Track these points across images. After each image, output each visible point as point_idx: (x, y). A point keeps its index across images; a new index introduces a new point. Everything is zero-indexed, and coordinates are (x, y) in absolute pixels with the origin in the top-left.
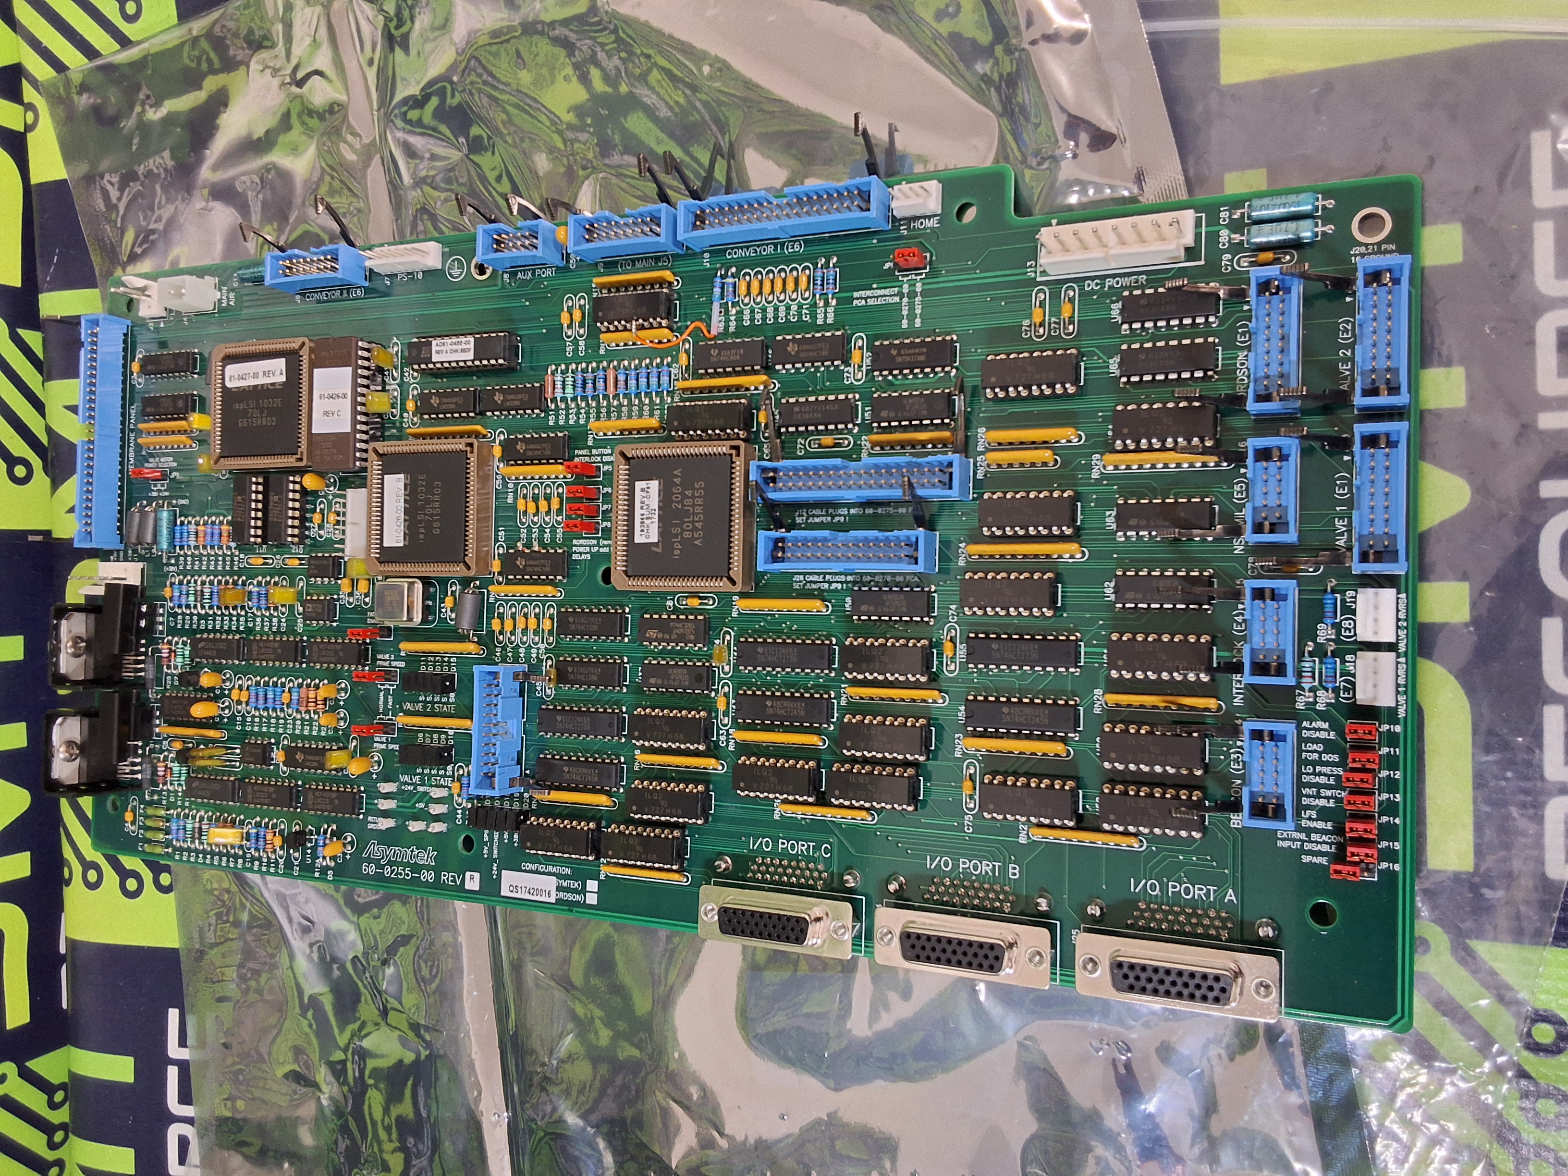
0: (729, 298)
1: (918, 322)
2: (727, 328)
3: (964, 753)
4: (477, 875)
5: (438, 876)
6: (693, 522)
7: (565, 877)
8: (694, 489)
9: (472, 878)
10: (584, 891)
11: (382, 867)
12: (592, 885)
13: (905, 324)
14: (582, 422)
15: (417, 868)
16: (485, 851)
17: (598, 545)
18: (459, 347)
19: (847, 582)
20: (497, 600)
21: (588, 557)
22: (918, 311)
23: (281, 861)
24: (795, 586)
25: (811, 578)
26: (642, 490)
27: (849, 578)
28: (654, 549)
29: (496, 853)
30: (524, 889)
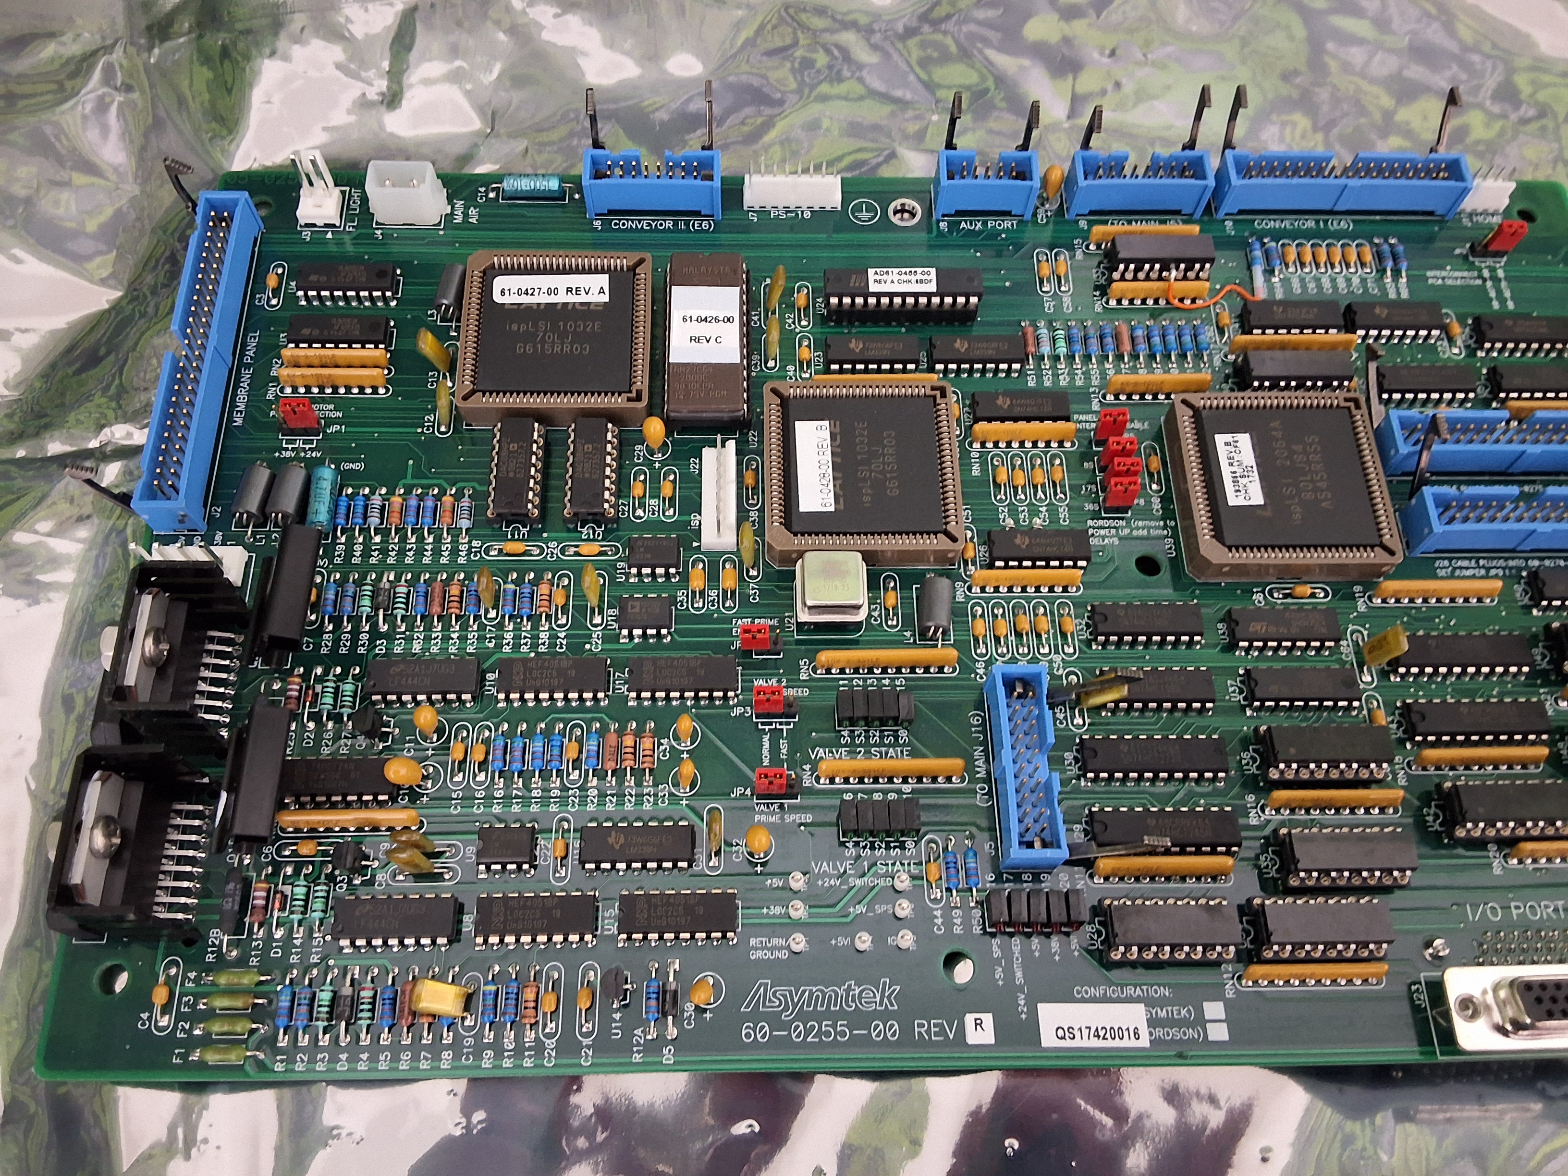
0: (1275, 262)
1: (1510, 306)
2: (1271, 294)
4: (988, 1019)
5: (907, 1030)
6: (1312, 482)
7: (1162, 1002)
8: (1304, 443)
9: (978, 1023)
10: (1201, 1021)
11: (787, 1026)
12: (1214, 1010)
13: (1496, 305)
15: (860, 1019)
16: (999, 973)
17: (1129, 527)
18: (913, 278)
19: (1509, 568)
20: (968, 598)
21: (1115, 540)
22: (1507, 295)
23: (551, 1043)
24: (1442, 573)
25: (1460, 563)
26: (1227, 444)
27: (1511, 563)
28: (1259, 512)
29: (1019, 974)
30: (1085, 1032)
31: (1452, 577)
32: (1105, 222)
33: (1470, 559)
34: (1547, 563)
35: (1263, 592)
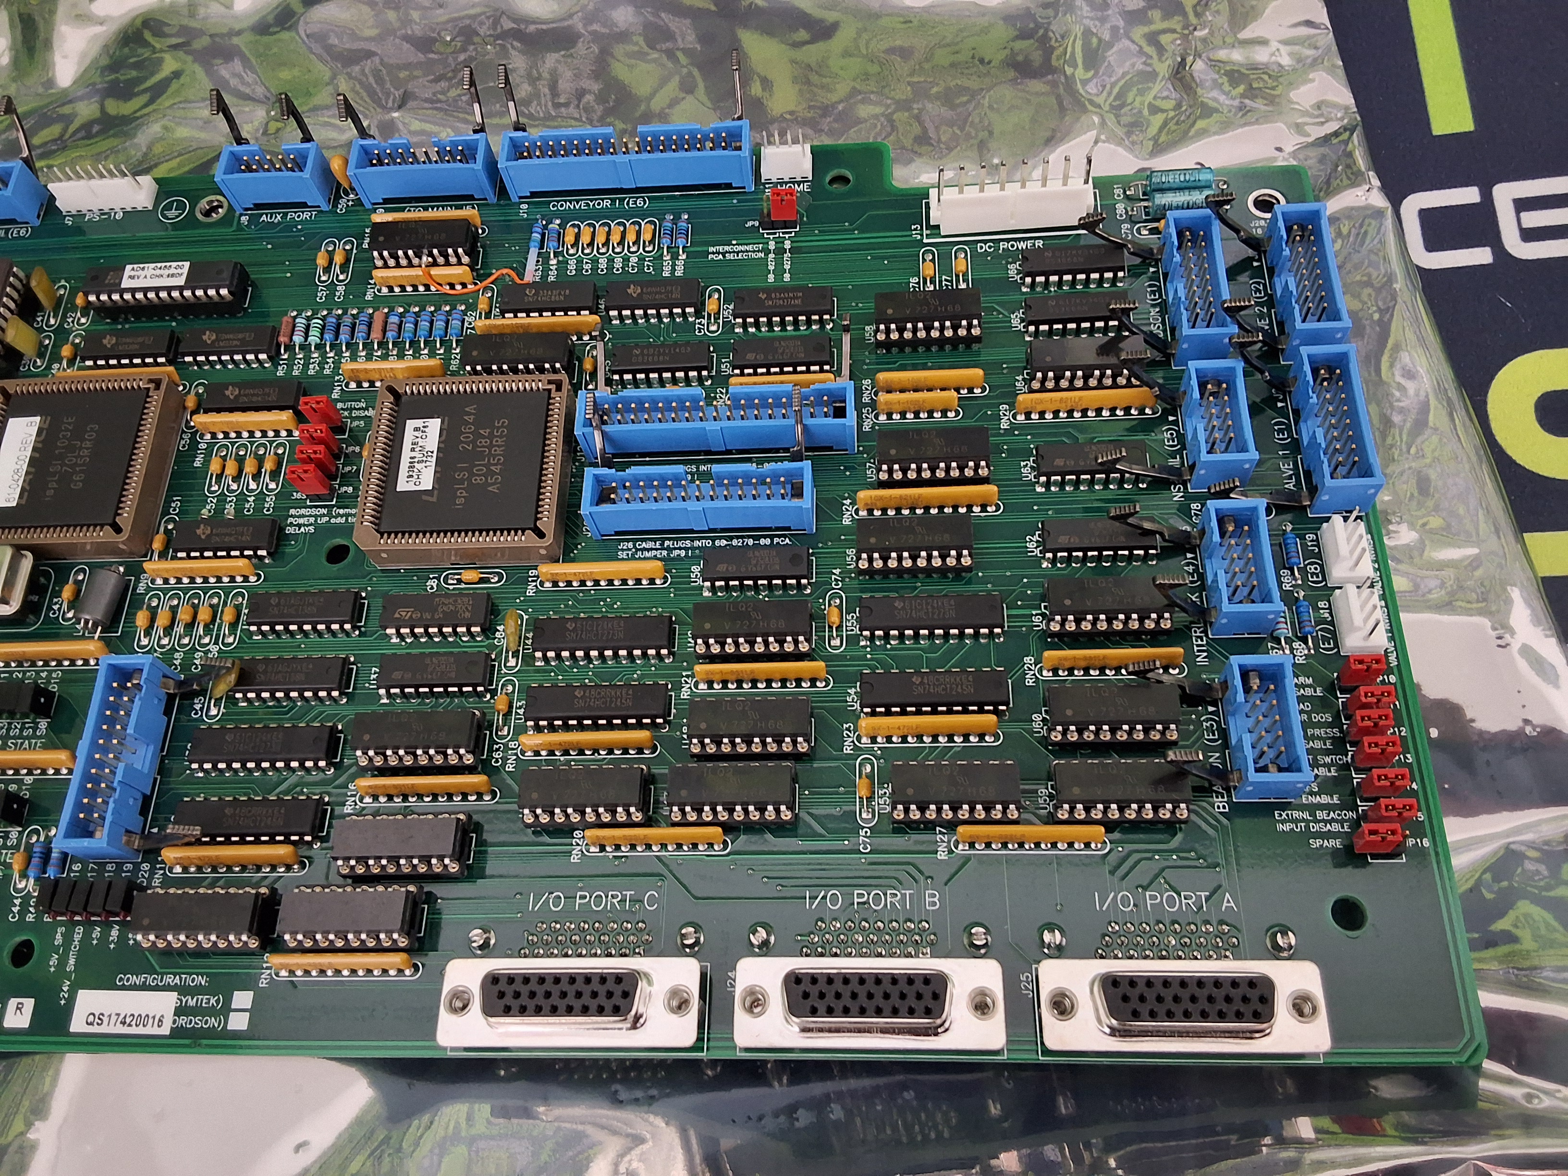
0: (551, 246)
1: (787, 277)
2: (545, 276)
3: (856, 748)
4: (29, 1003)
6: (487, 466)
7: (197, 990)
8: (493, 427)
9: (19, 1008)
10: (226, 1010)
12: (243, 999)
13: (771, 278)
14: (327, 372)
16: (54, 960)
17: (329, 515)
18: (167, 272)
19: (693, 548)
20: (148, 589)
21: (312, 528)
22: (787, 267)
24: (621, 555)
25: (644, 545)
26: (416, 429)
27: (697, 543)
28: (424, 497)
29: (72, 961)
30: (114, 1018)
31: (633, 558)
32: (402, 210)
33: (655, 540)
34: (735, 542)
35: (438, 579)
